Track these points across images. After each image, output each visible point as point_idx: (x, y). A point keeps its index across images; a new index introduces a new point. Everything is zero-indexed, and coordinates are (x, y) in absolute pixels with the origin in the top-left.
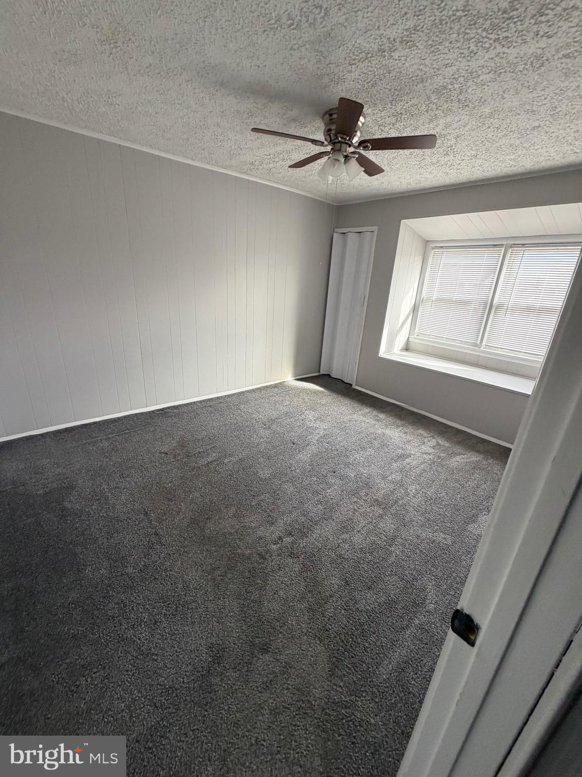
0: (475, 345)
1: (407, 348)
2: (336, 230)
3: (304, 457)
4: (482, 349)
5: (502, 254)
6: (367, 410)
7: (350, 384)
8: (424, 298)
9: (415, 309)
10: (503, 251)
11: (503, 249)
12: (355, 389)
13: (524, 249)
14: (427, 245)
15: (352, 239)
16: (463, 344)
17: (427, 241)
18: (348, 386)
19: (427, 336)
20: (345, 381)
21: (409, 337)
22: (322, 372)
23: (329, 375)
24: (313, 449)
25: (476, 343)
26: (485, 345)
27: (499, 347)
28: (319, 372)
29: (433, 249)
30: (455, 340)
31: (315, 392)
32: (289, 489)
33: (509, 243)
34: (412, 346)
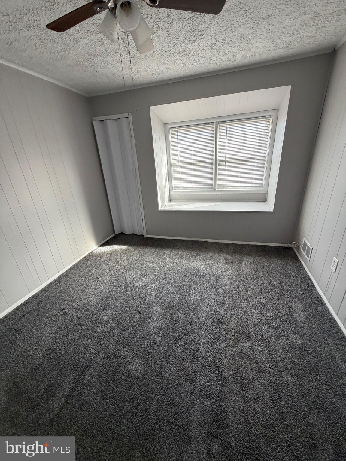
0: (212, 188)
1: (170, 200)
2: (93, 118)
3: (157, 322)
4: (216, 190)
5: (215, 128)
6: (168, 252)
7: (142, 235)
8: (173, 164)
9: (169, 173)
10: (215, 127)
11: (215, 125)
12: (148, 238)
13: (226, 124)
14: (166, 126)
15: (111, 125)
16: (205, 189)
17: (165, 124)
18: (142, 237)
19: (181, 188)
20: (138, 234)
21: (170, 192)
22: (117, 232)
23: (122, 233)
24: (157, 309)
25: (212, 187)
26: (218, 187)
27: (226, 186)
28: (114, 233)
29: (170, 129)
30: (199, 187)
31: (123, 252)
32: (170, 371)
33: (217, 121)
34: (173, 197)
